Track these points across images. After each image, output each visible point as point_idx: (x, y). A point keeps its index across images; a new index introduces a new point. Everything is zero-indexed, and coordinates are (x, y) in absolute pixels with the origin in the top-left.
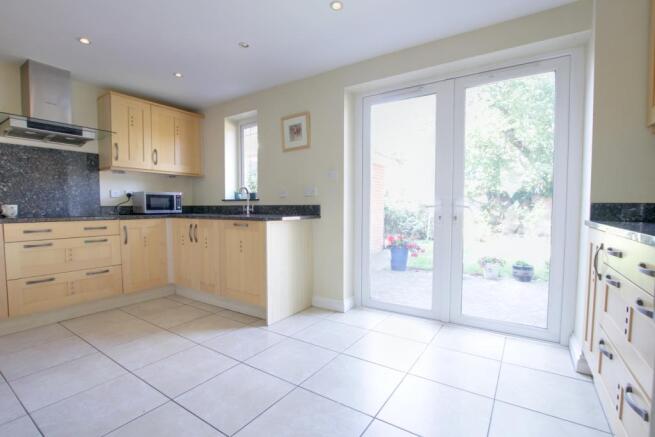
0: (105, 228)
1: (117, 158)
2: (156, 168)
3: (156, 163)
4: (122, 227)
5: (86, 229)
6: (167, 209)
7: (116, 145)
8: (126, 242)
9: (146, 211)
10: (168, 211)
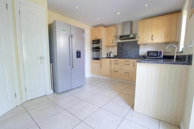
0: (129, 61)
1: (139, 41)
2: (152, 42)
3: (152, 40)
4: (133, 62)
5: (125, 61)
6: (156, 56)
7: (139, 37)
8: (134, 66)
9: (147, 57)
10: (157, 57)
